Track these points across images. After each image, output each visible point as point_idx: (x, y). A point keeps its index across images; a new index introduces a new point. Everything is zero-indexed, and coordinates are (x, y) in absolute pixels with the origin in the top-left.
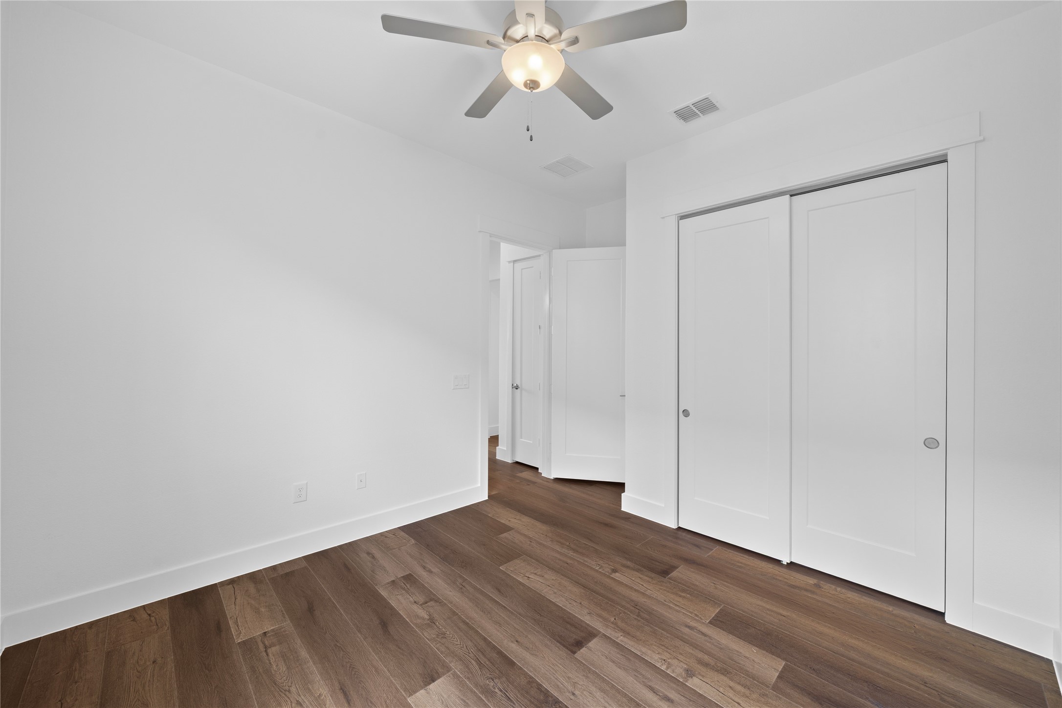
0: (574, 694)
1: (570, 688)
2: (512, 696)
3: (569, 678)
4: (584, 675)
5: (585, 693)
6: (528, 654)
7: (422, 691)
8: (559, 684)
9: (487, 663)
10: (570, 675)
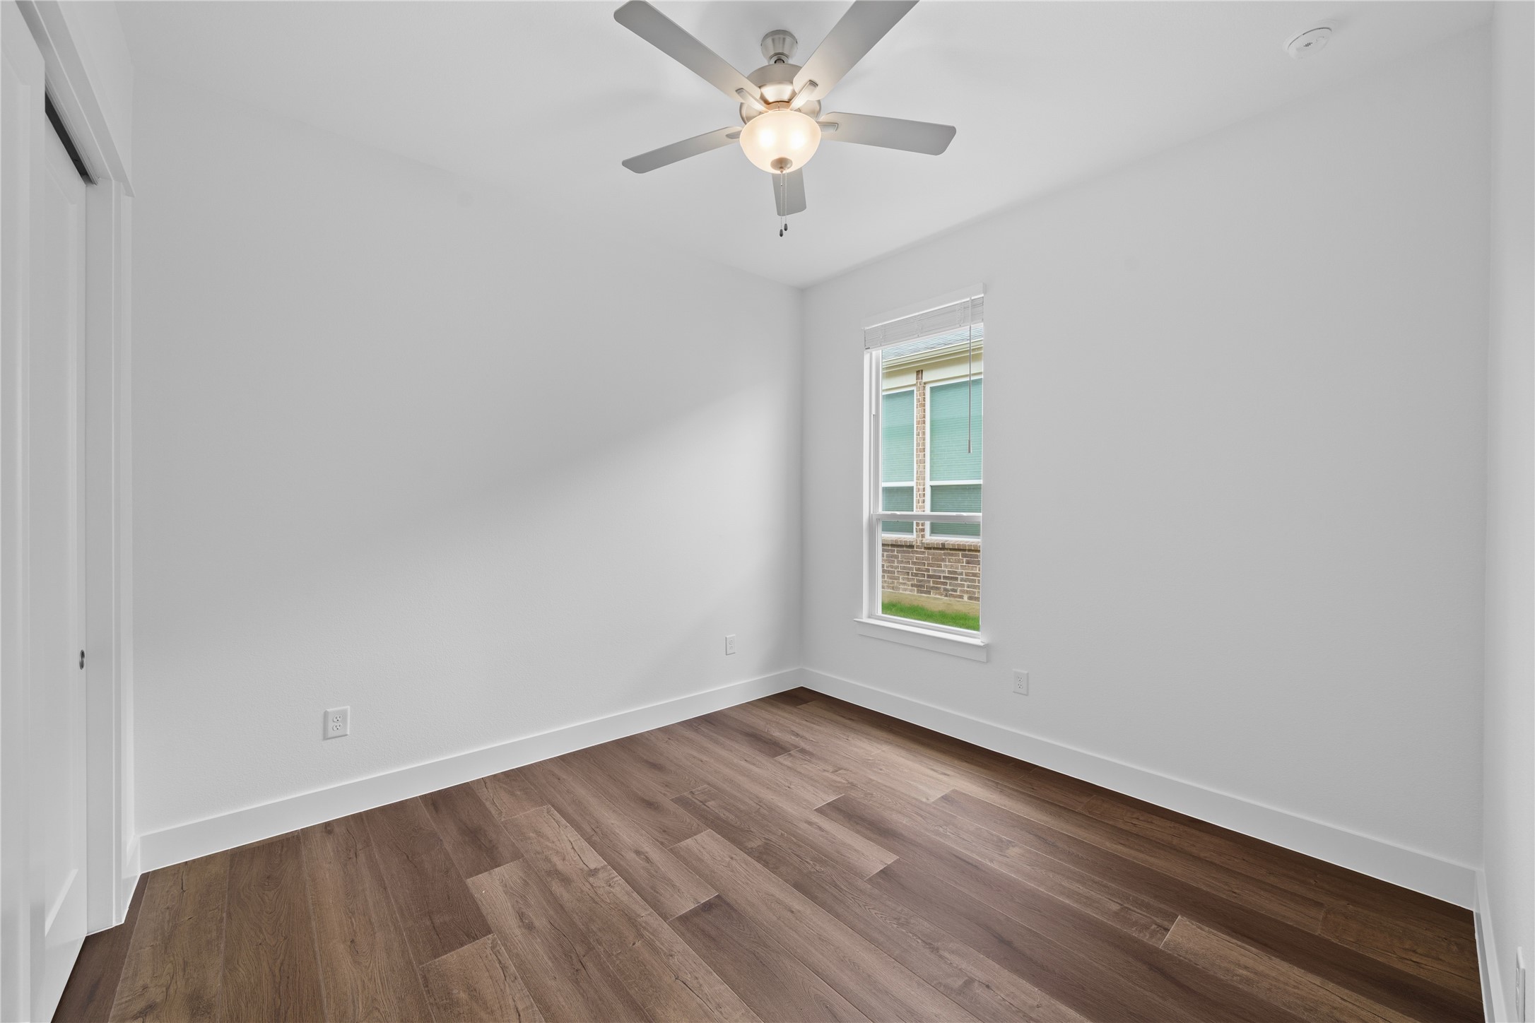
0: (732, 858)
1: (734, 863)
2: (795, 858)
3: (732, 871)
4: (715, 873)
5: (720, 859)
6: (777, 896)
7: (889, 863)
8: (745, 866)
9: (827, 887)
10: (730, 873)
